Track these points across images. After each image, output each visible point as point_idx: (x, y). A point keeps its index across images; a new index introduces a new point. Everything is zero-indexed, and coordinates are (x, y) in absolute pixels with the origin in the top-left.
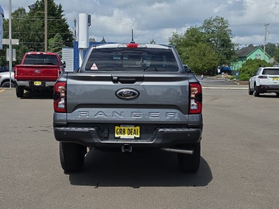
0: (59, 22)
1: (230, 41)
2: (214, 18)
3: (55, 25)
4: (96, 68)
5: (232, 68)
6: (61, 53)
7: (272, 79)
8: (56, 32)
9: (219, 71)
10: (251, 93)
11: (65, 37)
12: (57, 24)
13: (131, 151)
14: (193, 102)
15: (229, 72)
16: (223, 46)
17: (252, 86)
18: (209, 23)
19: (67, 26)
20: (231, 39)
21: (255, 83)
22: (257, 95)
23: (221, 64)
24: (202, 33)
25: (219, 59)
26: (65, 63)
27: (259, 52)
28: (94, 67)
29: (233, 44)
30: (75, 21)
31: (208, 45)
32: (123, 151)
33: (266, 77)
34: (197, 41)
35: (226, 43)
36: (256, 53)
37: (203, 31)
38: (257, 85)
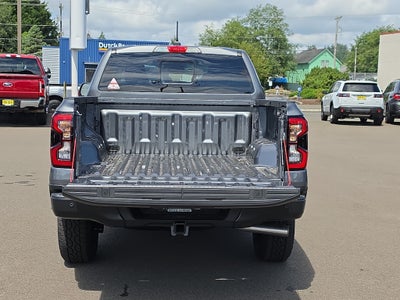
0: (36, 8)
1: (285, 40)
2: (263, 6)
3: (30, 13)
4: (117, 87)
5: (289, 80)
6: (41, 55)
7: (356, 98)
8: (32, 23)
9: (271, 84)
10: (325, 118)
11: (45, 31)
12: (34, 11)
13: (186, 234)
14: (293, 150)
15: (284, 85)
16: (276, 47)
17: (327, 108)
18: (256, 13)
19: (49, 15)
20: (287, 37)
21: (332, 104)
22: (334, 121)
23: (273, 73)
24: (247, 28)
25: (271, 67)
26: (49, 72)
27: (327, 56)
28: (114, 85)
29: (290, 46)
30: (60, 7)
31: (255, 46)
32: (173, 234)
33: (348, 96)
34: (240, 40)
35: (280, 44)
36: (322, 58)
37: (248, 26)
38: (336, 106)
